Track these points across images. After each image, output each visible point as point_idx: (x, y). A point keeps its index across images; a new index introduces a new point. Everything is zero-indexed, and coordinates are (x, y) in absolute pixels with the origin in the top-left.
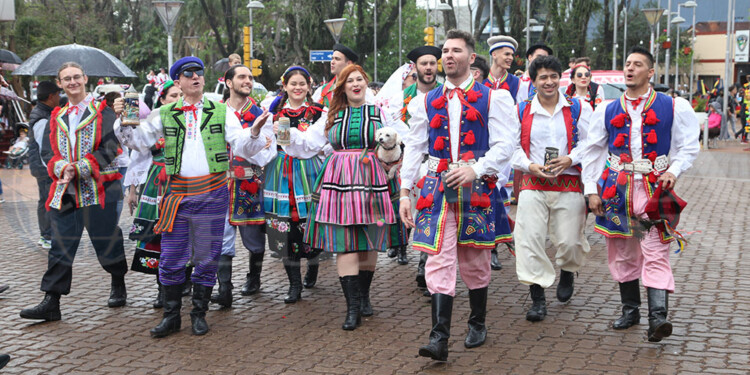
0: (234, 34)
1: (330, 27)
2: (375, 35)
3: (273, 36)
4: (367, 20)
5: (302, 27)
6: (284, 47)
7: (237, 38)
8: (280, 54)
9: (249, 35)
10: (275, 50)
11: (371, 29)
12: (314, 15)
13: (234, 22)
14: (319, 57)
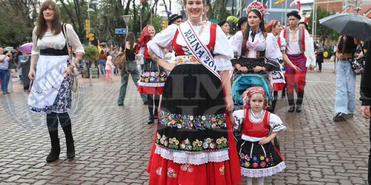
0: (81, 25)
1: (124, 19)
2: (141, 25)
3: (98, 27)
4: (138, 19)
5: (110, 22)
6: (102, 31)
7: (83, 27)
8: (101, 34)
9: (88, 23)
10: (99, 31)
11: (139, 23)
12: (115, 17)
13: (81, 20)
14: (119, 32)
